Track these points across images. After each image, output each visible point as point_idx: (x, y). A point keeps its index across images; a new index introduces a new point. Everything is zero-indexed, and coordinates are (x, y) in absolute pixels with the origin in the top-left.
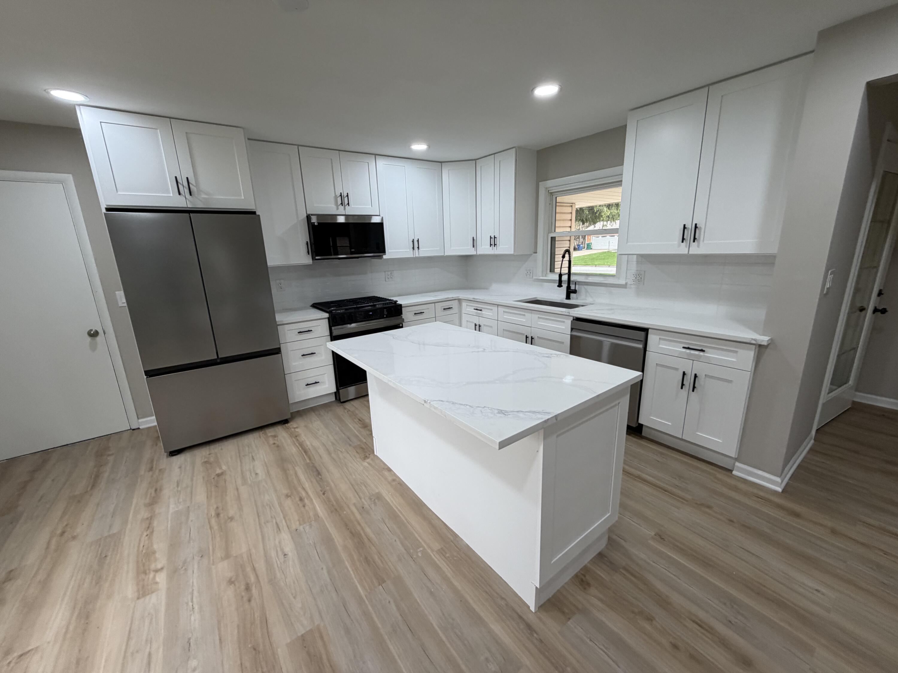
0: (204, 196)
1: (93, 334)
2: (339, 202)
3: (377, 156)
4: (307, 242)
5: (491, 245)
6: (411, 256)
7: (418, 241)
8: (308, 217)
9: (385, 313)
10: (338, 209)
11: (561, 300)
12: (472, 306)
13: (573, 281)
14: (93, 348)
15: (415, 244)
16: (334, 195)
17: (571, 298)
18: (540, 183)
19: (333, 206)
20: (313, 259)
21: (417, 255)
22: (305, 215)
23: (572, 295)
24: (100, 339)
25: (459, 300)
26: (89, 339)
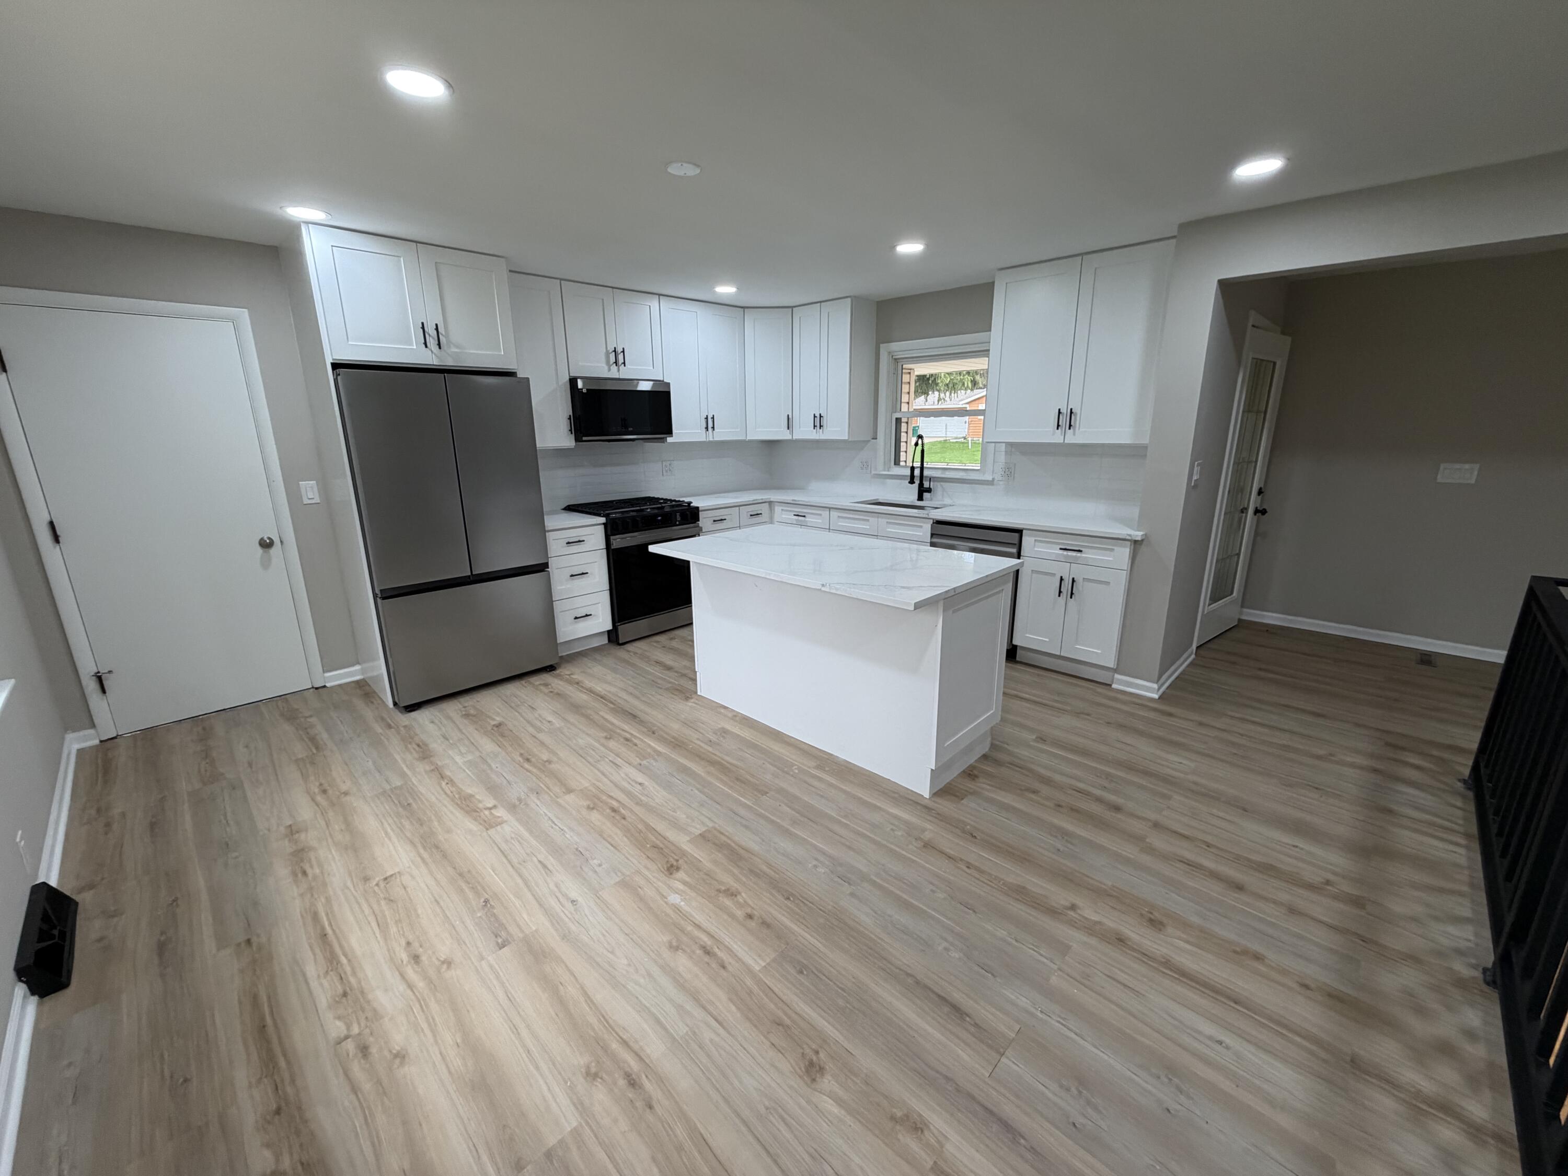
0: (454, 350)
1: (266, 545)
2: (612, 359)
3: (661, 297)
4: (570, 416)
5: (815, 426)
6: (704, 439)
7: (713, 418)
8: (573, 381)
9: (679, 518)
10: (609, 370)
11: (912, 502)
12: (791, 511)
13: (926, 477)
14: (266, 564)
15: (709, 423)
16: (605, 351)
17: (924, 498)
18: (881, 345)
19: (603, 365)
20: (578, 439)
21: (711, 439)
22: (567, 378)
23: (926, 495)
24: (275, 551)
25: (770, 503)
26: (260, 551)
